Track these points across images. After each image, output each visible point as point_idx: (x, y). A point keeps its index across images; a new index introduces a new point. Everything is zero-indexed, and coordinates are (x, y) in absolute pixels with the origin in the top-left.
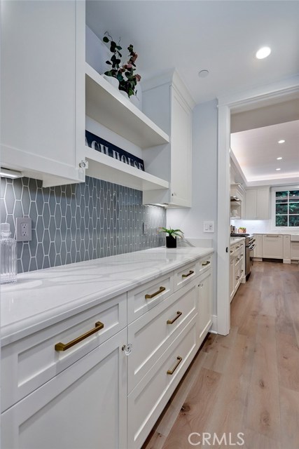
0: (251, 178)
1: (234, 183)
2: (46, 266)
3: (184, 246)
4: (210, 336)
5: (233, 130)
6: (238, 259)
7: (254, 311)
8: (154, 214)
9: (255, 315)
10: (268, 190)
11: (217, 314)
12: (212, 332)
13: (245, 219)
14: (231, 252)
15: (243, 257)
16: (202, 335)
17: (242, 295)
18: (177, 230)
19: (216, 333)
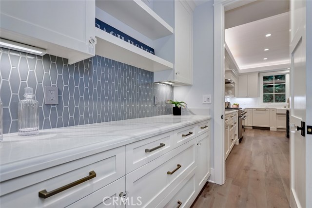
0: (242, 67)
1: (229, 69)
2: (72, 124)
3: (187, 114)
4: (208, 184)
5: (227, 26)
6: (232, 126)
7: (246, 167)
8: (163, 90)
9: (247, 169)
10: (257, 75)
11: (214, 168)
12: (210, 181)
13: (238, 97)
14: (226, 120)
15: (237, 125)
16: (201, 184)
17: (236, 153)
18: (181, 102)
19: (213, 182)
